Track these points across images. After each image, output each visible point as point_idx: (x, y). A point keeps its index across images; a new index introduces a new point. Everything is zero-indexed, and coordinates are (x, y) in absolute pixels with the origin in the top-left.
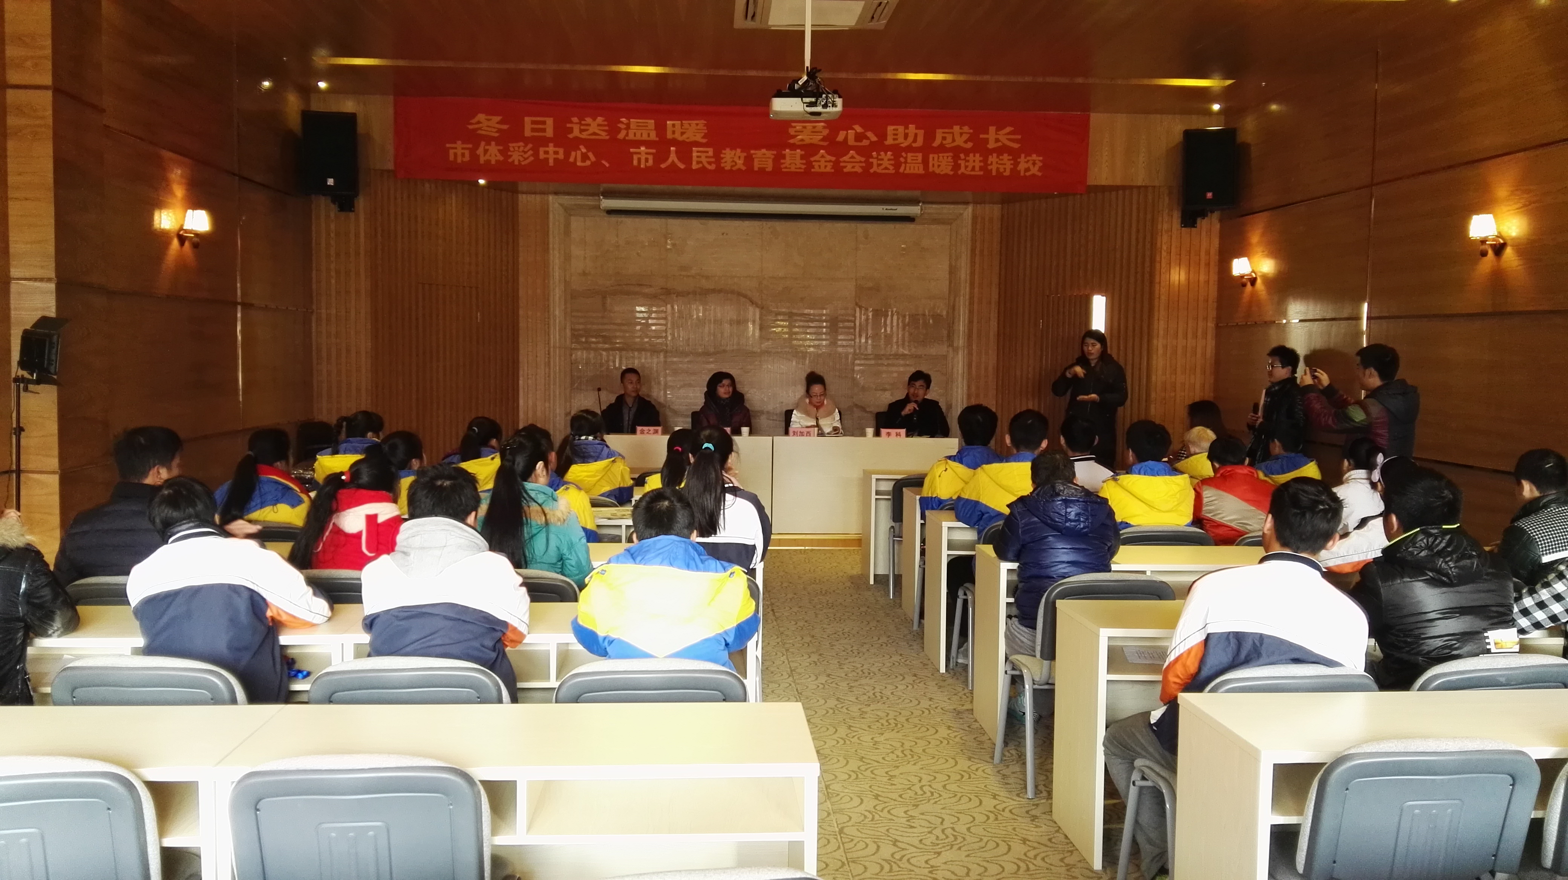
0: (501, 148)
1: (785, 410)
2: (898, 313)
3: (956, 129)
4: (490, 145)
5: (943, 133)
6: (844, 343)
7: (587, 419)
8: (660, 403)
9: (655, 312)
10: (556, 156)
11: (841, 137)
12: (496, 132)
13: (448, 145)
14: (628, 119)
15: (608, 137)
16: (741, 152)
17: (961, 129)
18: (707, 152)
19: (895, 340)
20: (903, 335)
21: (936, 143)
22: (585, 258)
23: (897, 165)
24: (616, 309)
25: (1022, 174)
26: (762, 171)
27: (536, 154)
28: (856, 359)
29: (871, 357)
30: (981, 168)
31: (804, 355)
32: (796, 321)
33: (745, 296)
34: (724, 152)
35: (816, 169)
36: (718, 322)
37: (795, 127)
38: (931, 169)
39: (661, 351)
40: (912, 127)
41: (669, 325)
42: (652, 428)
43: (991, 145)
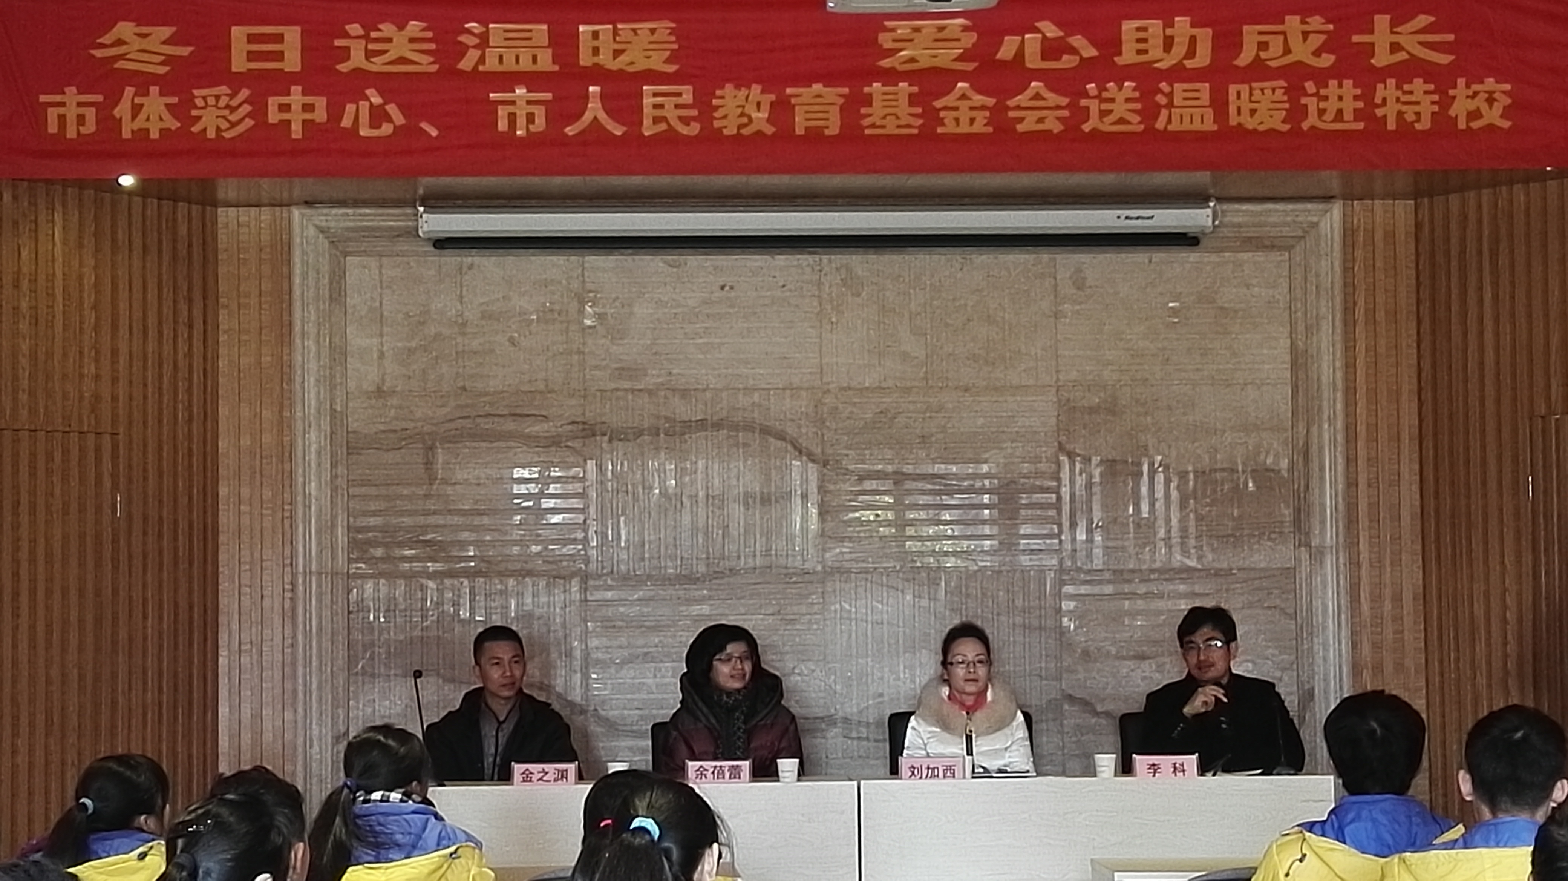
0: (174, 100)
1: (888, 713)
2: (1167, 468)
3: (1293, 22)
4: (147, 94)
5: (1261, 33)
6: (1035, 544)
7: (384, 747)
8: (571, 704)
9: (557, 480)
10: (308, 116)
11: (1007, 49)
12: (162, 63)
13: (43, 98)
14: (484, 23)
15: (434, 68)
16: (763, 92)
17: (1303, 22)
18: (679, 94)
19: (1162, 533)
20: (1183, 520)
21: (1245, 58)
22: (382, 355)
23: (1149, 113)
24: (460, 475)
25: (1462, 125)
26: (815, 136)
27: (259, 111)
28: (1063, 583)
29: (1107, 575)
30: (1358, 115)
31: (933, 576)
32: (909, 492)
33: (781, 436)
34: (718, 92)
35: (949, 128)
36: (718, 501)
37: (893, 30)
38: (1233, 121)
39: (573, 575)
40: (1182, 22)
41: (592, 510)
42: (550, 767)
43: (1382, 59)
